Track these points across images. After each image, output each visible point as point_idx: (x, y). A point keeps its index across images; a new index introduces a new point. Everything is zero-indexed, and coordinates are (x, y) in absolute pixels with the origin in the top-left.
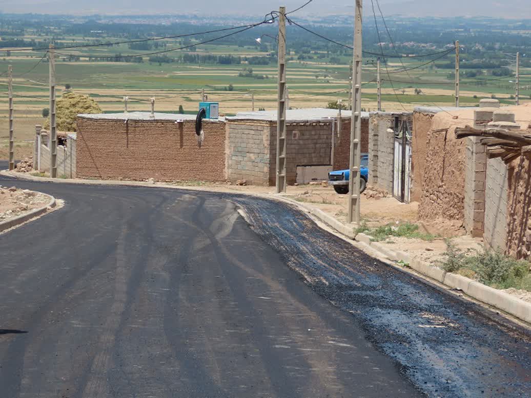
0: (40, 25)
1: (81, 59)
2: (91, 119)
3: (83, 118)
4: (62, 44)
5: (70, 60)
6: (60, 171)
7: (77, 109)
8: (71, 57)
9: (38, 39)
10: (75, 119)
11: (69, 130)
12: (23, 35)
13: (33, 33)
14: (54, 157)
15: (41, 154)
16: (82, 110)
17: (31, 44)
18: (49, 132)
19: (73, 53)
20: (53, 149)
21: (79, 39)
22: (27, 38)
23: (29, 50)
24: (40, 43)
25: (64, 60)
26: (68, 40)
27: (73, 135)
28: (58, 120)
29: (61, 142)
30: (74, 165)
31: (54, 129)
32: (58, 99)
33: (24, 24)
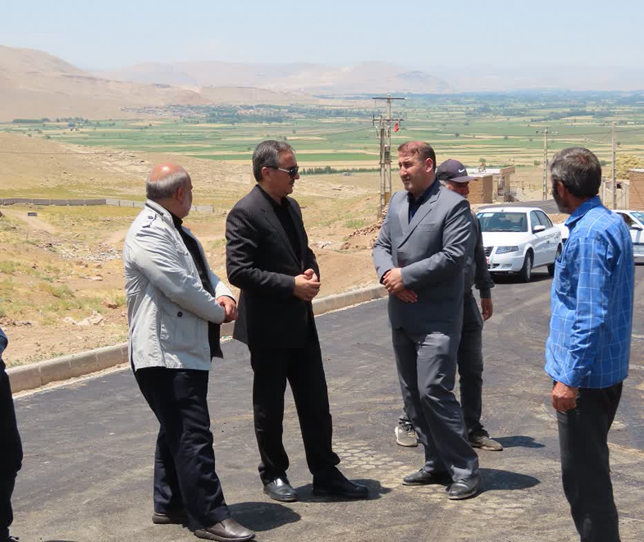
0: (598, 100)
1: (629, 123)
2: (638, 172)
3: (634, 172)
4: (614, 112)
5: (620, 124)
6: (619, 205)
7: (629, 165)
8: (622, 122)
9: (597, 110)
10: (628, 172)
11: (624, 178)
12: (586, 106)
13: (594, 105)
14: (615, 196)
15: (606, 194)
16: (632, 165)
17: (592, 114)
18: (612, 180)
19: (623, 119)
20: (615, 191)
21: (627, 108)
22: (588, 109)
23: (590, 117)
24: (598, 112)
25: (616, 124)
26: (619, 109)
27: (627, 182)
28: (617, 173)
29: (619, 186)
30: (628, 202)
31: (615, 179)
32: (617, 158)
33: (587, 98)
